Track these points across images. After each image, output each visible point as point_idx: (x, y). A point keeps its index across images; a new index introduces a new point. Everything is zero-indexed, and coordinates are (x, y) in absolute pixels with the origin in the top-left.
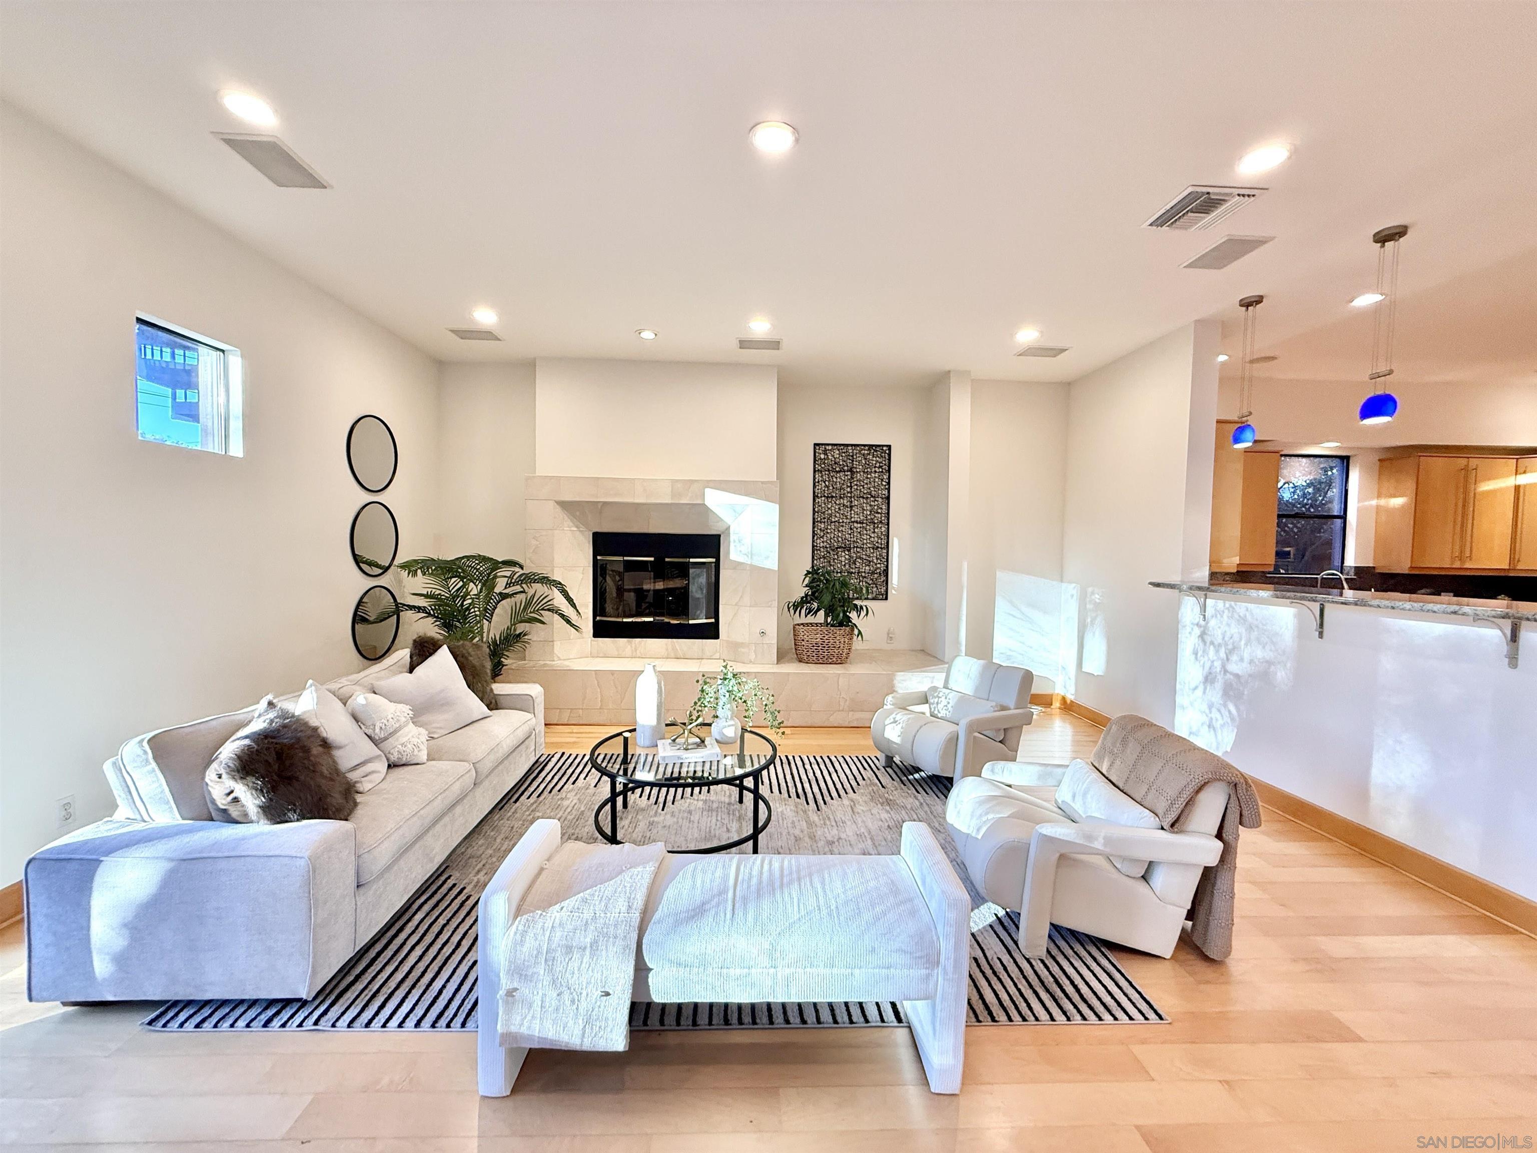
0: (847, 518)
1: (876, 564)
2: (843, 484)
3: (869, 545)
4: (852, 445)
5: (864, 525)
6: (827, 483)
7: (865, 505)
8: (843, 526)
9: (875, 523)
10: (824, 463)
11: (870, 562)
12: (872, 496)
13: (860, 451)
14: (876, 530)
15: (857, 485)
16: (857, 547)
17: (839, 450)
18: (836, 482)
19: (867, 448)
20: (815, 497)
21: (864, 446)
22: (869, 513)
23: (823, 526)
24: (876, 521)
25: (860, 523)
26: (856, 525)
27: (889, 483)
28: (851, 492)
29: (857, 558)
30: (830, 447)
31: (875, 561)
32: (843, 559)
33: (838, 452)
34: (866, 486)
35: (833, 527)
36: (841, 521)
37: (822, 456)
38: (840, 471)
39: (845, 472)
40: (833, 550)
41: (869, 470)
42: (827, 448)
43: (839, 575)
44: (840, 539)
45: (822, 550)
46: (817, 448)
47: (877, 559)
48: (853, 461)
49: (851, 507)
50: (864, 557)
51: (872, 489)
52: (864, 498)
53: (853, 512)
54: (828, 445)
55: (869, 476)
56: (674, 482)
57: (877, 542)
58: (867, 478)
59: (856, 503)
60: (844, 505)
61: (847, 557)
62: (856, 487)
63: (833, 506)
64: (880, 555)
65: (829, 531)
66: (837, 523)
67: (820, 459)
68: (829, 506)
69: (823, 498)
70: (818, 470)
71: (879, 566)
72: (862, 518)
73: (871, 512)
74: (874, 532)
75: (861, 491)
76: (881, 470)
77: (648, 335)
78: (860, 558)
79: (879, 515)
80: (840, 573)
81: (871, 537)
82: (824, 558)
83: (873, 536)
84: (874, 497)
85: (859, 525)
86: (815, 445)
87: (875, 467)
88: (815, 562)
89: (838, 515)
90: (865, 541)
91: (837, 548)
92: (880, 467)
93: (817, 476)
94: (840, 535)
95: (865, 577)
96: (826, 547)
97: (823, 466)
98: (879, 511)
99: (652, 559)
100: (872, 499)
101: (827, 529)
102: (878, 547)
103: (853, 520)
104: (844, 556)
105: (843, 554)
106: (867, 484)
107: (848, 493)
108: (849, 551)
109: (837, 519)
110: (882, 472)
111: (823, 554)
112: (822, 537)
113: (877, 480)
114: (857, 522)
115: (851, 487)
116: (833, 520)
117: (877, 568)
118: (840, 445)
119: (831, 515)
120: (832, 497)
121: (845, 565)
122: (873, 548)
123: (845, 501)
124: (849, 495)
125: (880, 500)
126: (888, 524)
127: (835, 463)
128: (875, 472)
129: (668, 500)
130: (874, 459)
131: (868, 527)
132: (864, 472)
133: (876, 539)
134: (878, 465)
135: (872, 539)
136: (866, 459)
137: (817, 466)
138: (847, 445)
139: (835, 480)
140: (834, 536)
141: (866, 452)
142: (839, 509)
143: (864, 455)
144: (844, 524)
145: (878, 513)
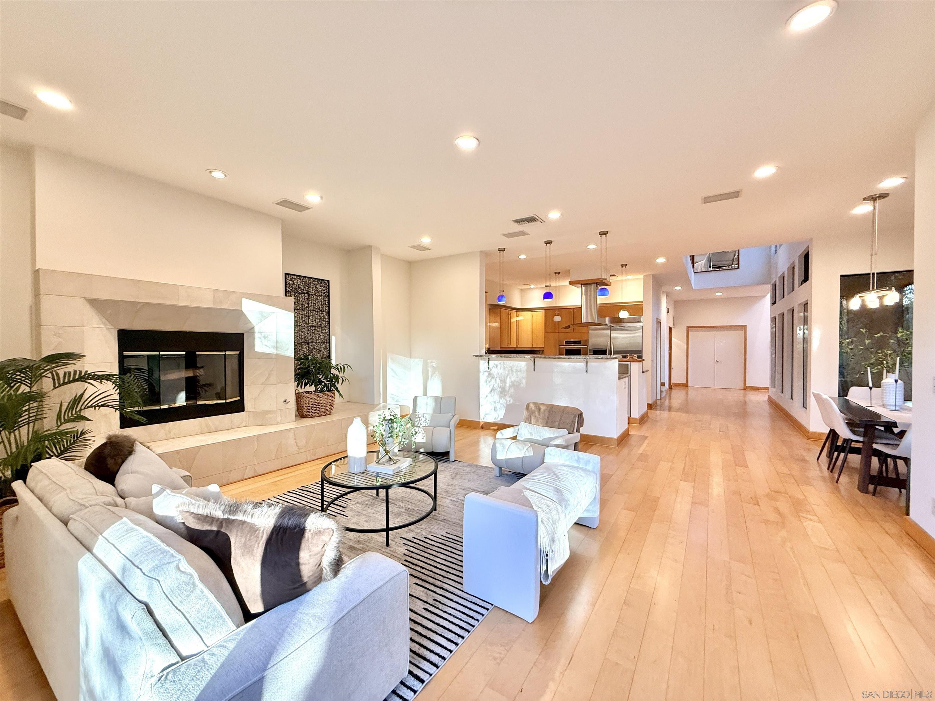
0: (307, 324)
2: (304, 302)
3: (319, 341)
4: (308, 278)
5: (317, 328)
7: (316, 316)
8: (304, 329)
9: (322, 327)
10: (292, 287)
11: (320, 351)
12: (320, 311)
13: (312, 282)
14: (323, 331)
15: (311, 303)
16: (313, 342)
17: (300, 279)
18: (300, 300)
19: (316, 280)
25: (314, 327)
26: (312, 328)
27: (329, 303)
28: (308, 307)
29: (313, 349)
30: (295, 277)
32: (305, 350)
33: (300, 281)
34: (317, 304)
35: (299, 329)
36: (303, 325)
37: (291, 282)
38: (301, 293)
39: (304, 294)
40: (299, 344)
41: (318, 294)
42: (294, 277)
44: (303, 337)
46: (287, 276)
47: (324, 349)
48: (309, 287)
49: (309, 316)
50: (317, 348)
51: (320, 306)
52: (315, 311)
53: (310, 320)
54: (294, 275)
56: (215, 291)
57: (324, 339)
58: (317, 299)
59: (312, 314)
60: (304, 315)
61: (307, 348)
63: (298, 316)
64: (326, 347)
66: (300, 327)
67: (289, 284)
68: (296, 315)
70: (288, 291)
71: (325, 353)
72: (315, 324)
73: (320, 320)
74: (322, 333)
75: (314, 307)
77: (217, 174)
78: (315, 349)
81: (321, 336)
85: (314, 328)
86: (286, 274)
87: (321, 293)
89: (301, 321)
90: (317, 338)
91: (301, 343)
92: (324, 293)
94: (303, 334)
97: (291, 289)
98: (325, 320)
99: (184, 353)
102: (325, 342)
103: (310, 325)
104: (305, 348)
105: (305, 346)
106: (317, 303)
107: (307, 307)
108: (308, 344)
110: (325, 296)
113: (323, 301)
114: (312, 326)
115: (308, 304)
116: (299, 324)
117: (325, 355)
118: (301, 276)
119: (297, 321)
120: (298, 309)
121: (306, 354)
122: (322, 343)
123: (305, 313)
124: (307, 309)
125: (324, 312)
126: (329, 328)
127: (299, 288)
128: (322, 296)
129: (212, 306)
130: (321, 287)
131: (319, 330)
132: (315, 295)
133: (323, 337)
134: (323, 291)
135: (321, 337)
136: (316, 287)
137: (287, 288)
138: (305, 277)
139: (299, 298)
140: (299, 334)
141: (316, 283)
142: (302, 317)
143: (315, 284)
144: (305, 327)
145: (324, 321)
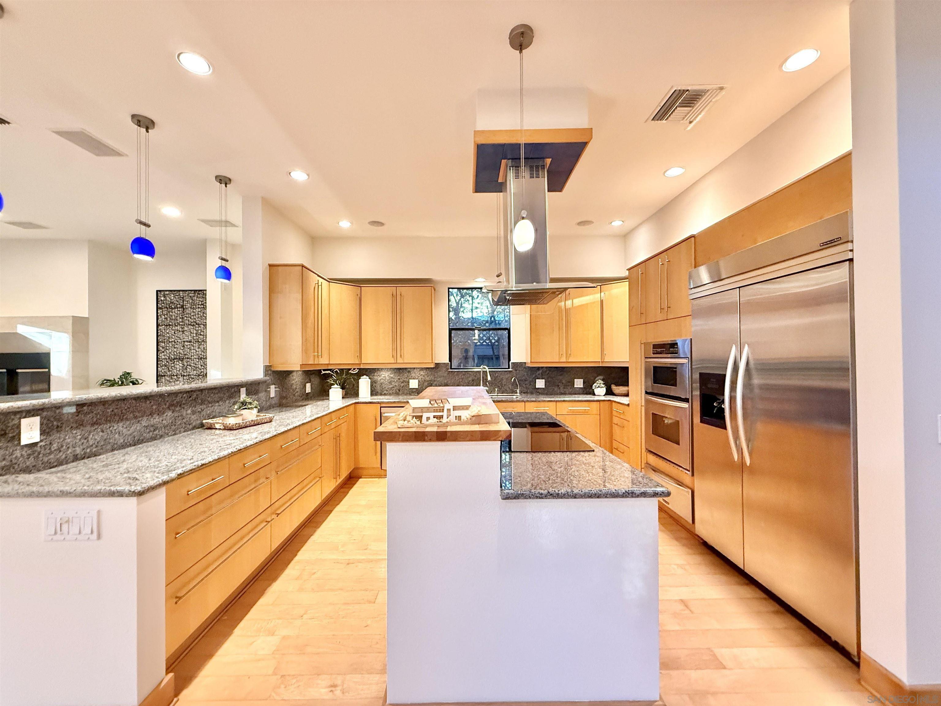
0: (180, 339)
1: (200, 369)
2: (177, 317)
3: (195, 356)
4: (183, 291)
5: (192, 343)
6: (166, 316)
7: (192, 330)
8: (177, 344)
9: (199, 342)
10: (164, 303)
11: (197, 368)
12: (197, 324)
13: (188, 294)
14: (199, 346)
15: (186, 317)
16: (187, 358)
17: (173, 294)
18: (172, 316)
19: (193, 292)
20: (158, 326)
21: (191, 291)
22: (195, 335)
23: (163, 345)
24: (200, 341)
25: (189, 342)
26: (186, 343)
28: (183, 322)
29: (187, 365)
30: (167, 293)
31: (200, 367)
32: (178, 366)
33: (173, 295)
34: (192, 317)
35: (171, 345)
36: (176, 341)
37: (162, 298)
38: (175, 308)
39: (177, 308)
40: (171, 361)
41: (194, 306)
42: (165, 293)
43: (176, 377)
44: (175, 353)
45: (163, 361)
46: (159, 293)
47: (201, 366)
48: (183, 301)
49: (183, 331)
50: (192, 365)
51: (197, 319)
52: (191, 325)
53: (184, 335)
54: (166, 291)
55: (194, 311)
57: (201, 355)
58: (193, 312)
59: (186, 329)
60: (178, 330)
61: (181, 365)
62: (185, 318)
63: (170, 331)
64: (204, 363)
65: (168, 348)
66: (173, 343)
67: (161, 300)
68: (168, 331)
69: (163, 326)
70: (160, 308)
71: (202, 370)
72: (190, 338)
73: (196, 334)
74: (199, 348)
75: (189, 321)
76: (202, 306)
78: (190, 366)
79: (202, 337)
80: (176, 376)
81: (196, 351)
82: (165, 366)
83: (198, 350)
84: (199, 325)
85: (188, 343)
86: (157, 291)
87: (199, 305)
88: (159, 369)
89: (173, 337)
90: (193, 354)
91: (174, 359)
93: (159, 312)
94: (175, 350)
95: (193, 378)
96: (166, 359)
97: (163, 305)
98: (202, 333)
100: (196, 326)
101: (167, 346)
102: (201, 358)
103: (184, 340)
104: (179, 365)
105: (178, 363)
106: (193, 316)
107: (180, 322)
108: (182, 361)
109: (173, 340)
111: (163, 363)
112: (163, 352)
113: (200, 313)
114: (187, 342)
115: (183, 318)
116: (171, 340)
117: (202, 372)
118: (174, 291)
119: (169, 338)
120: (170, 325)
121: (179, 370)
122: (198, 359)
123: (179, 328)
124: (181, 324)
125: (202, 326)
127: (171, 303)
128: (199, 308)
130: (198, 299)
131: (195, 345)
132: (191, 308)
133: (200, 353)
134: (200, 303)
135: (197, 353)
136: (192, 299)
137: (159, 305)
138: (179, 291)
139: (171, 313)
140: (171, 352)
141: (192, 295)
142: (175, 333)
143: (191, 297)
144: (178, 343)
145: (201, 335)
